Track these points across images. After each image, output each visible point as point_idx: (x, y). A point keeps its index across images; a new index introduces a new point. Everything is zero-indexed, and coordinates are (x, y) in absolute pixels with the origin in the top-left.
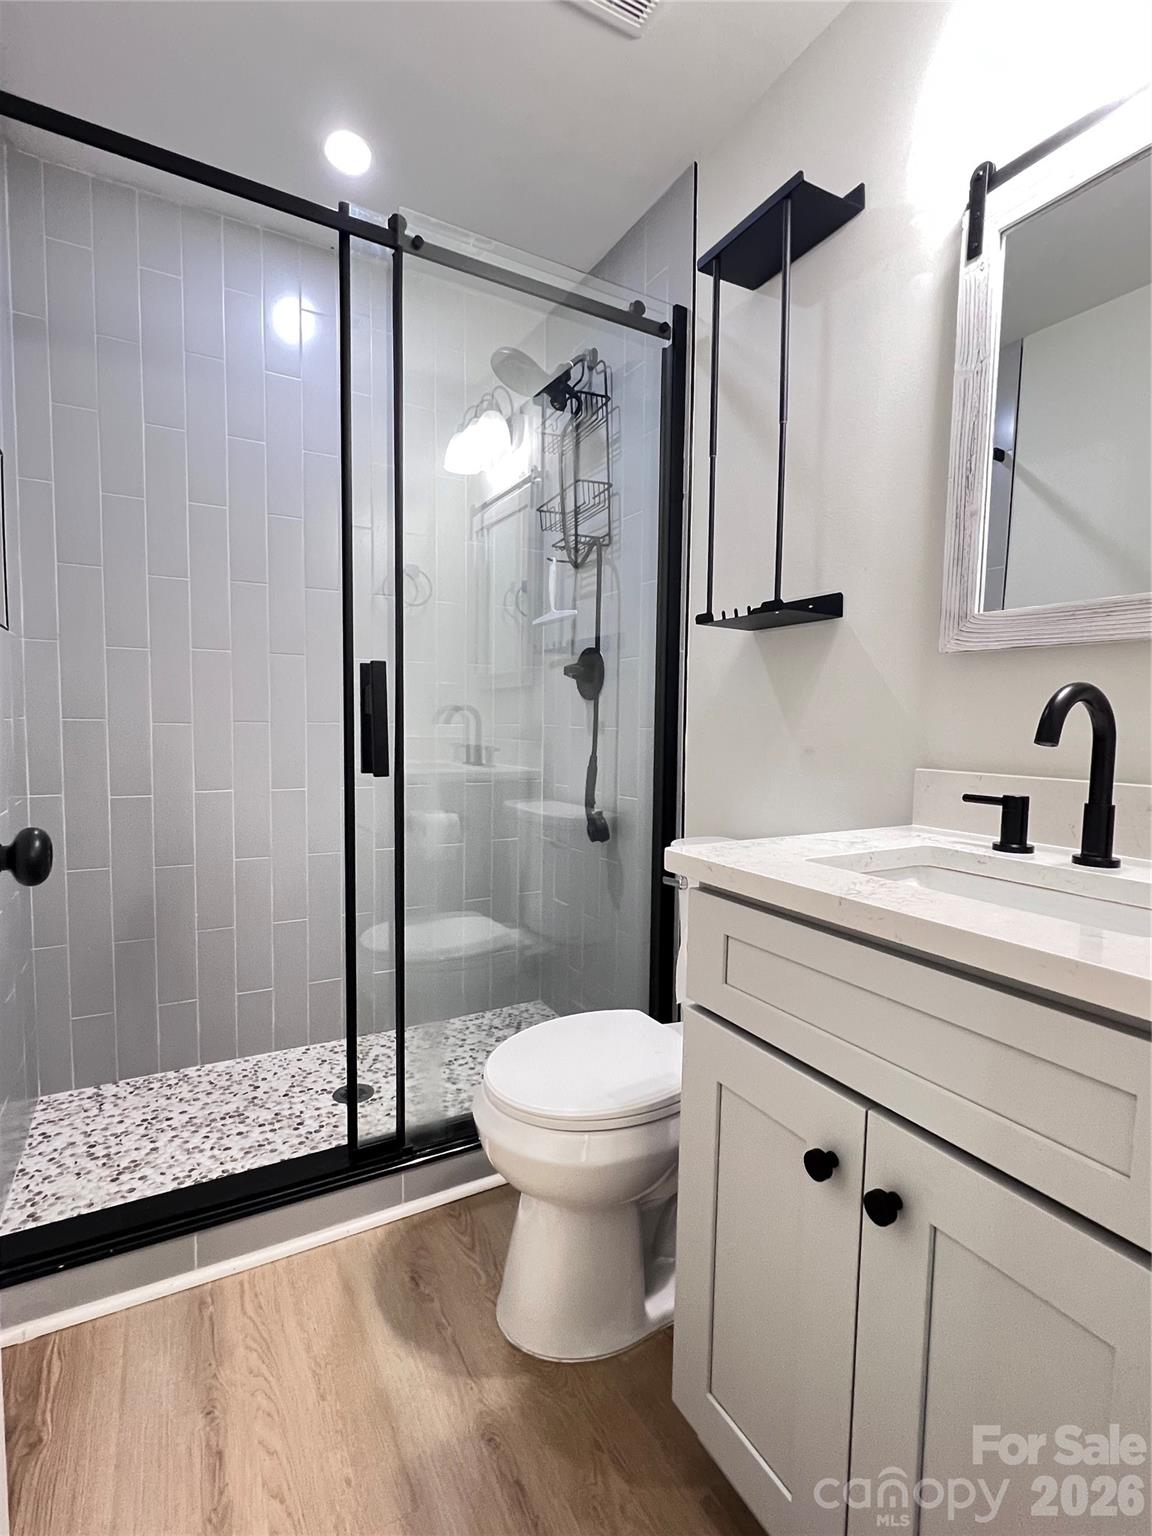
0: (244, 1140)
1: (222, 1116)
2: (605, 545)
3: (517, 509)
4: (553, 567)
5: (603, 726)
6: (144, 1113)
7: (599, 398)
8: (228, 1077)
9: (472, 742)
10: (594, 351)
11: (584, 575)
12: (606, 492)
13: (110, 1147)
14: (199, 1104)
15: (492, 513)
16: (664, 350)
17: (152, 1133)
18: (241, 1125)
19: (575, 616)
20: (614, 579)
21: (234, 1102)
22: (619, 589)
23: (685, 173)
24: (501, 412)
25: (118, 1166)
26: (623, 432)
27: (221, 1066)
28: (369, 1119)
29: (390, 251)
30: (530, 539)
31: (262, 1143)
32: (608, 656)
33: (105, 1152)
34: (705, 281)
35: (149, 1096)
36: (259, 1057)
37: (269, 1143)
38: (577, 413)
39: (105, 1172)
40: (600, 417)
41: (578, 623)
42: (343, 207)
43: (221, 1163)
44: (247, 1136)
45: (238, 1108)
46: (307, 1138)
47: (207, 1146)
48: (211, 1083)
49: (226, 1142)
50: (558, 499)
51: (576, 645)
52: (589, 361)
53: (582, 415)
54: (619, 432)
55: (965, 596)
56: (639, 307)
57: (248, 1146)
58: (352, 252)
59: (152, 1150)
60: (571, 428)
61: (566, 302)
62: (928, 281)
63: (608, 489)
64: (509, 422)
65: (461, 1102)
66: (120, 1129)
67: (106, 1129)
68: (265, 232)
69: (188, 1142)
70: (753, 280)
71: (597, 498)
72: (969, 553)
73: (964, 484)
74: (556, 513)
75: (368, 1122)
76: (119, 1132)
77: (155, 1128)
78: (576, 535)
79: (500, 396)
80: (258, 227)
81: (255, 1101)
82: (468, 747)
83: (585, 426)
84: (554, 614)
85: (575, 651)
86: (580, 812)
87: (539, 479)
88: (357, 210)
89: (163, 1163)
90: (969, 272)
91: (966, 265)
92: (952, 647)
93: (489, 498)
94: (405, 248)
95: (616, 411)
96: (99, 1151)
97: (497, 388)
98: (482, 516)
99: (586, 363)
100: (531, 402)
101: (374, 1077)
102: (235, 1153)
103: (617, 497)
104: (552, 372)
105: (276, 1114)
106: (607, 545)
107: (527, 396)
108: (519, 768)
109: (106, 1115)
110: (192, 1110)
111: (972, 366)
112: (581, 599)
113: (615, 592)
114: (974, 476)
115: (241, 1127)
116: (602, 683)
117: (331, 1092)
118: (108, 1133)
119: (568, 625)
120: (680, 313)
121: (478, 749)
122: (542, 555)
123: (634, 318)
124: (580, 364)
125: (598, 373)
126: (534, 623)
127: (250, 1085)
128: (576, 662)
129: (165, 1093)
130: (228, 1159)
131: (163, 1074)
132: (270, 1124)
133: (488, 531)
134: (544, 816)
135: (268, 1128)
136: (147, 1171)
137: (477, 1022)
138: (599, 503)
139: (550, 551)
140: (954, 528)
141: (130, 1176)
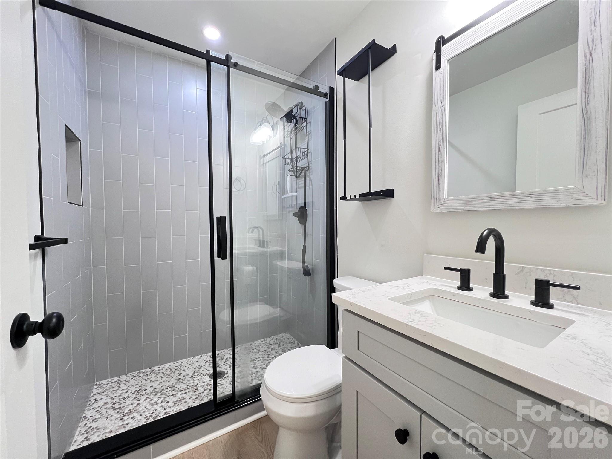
0: (174, 398)
1: (166, 387)
2: (307, 170)
3: (276, 157)
4: (289, 178)
5: (308, 234)
6: (136, 388)
7: (303, 119)
8: (170, 370)
9: (261, 239)
10: (302, 103)
11: (300, 180)
12: (307, 152)
13: (121, 404)
14: (158, 383)
15: (268, 158)
16: (326, 102)
17: (138, 397)
18: (173, 391)
19: (297, 195)
20: (310, 181)
21: (172, 381)
22: (312, 185)
23: (332, 41)
24: (269, 124)
25: (124, 412)
26: (312, 131)
27: (167, 365)
28: (223, 386)
29: (226, 67)
30: (280, 168)
31: (181, 399)
32: (309, 210)
33: (119, 406)
34: (340, 78)
35: (138, 380)
36: (182, 361)
37: (184, 399)
38: (296, 124)
39: (118, 416)
40: (304, 125)
41: (298, 197)
42: (208, 51)
43: (165, 409)
44: (175, 396)
45: (173, 383)
46: (199, 396)
47: (160, 401)
48: (163, 373)
49: (167, 399)
50: (290, 154)
51: (298, 205)
52: (300, 106)
53: (298, 125)
54: (311, 130)
55: (441, 191)
56: (317, 87)
57: (175, 401)
58: (211, 68)
59: (138, 404)
60: (294, 129)
61: (291, 86)
62: (421, 78)
63: (307, 151)
64: (273, 127)
65: (258, 377)
66: (126, 395)
67: (120, 396)
68: (183, 61)
69: (152, 400)
70: (357, 78)
71: (304, 154)
72: (441, 175)
73: (438, 151)
74: (289, 159)
75: (223, 388)
76: (125, 397)
77: (140, 394)
78: (297, 167)
79: (269, 117)
80: (181, 60)
81: (180, 380)
82: (260, 241)
83: (298, 129)
84: (289, 194)
85: (297, 207)
86: (300, 265)
87: (283, 147)
88: (213, 53)
89: (142, 410)
90: (436, 74)
91: (435, 72)
92: (436, 210)
93: (265, 153)
94: (231, 66)
95: (309, 124)
96: (117, 406)
97: (267, 115)
98: (264, 159)
99: (298, 107)
100: (280, 120)
101: (226, 367)
102: (171, 404)
103: (311, 153)
104: (286, 110)
105: (187, 386)
106: (308, 170)
107: (278, 118)
108: (278, 249)
109: (121, 389)
110: (155, 385)
111: (439, 108)
112: (299, 189)
113: (311, 187)
114: (442, 147)
115: (174, 393)
116: (307, 219)
117: (209, 375)
118: (121, 397)
119: (294, 198)
120: (331, 89)
121: (263, 241)
122: (285, 173)
123: (315, 91)
124: (296, 107)
125: (303, 110)
126: (282, 197)
127: (178, 373)
128: (297, 211)
129: (145, 378)
130: (168, 407)
131: (145, 370)
132: (184, 390)
133: (266, 165)
134: (287, 268)
135: (184, 392)
136: (135, 414)
137: (264, 342)
138: (304, 156)
139: (287, 172)
140: (435, 166)
141: (128, 417)
